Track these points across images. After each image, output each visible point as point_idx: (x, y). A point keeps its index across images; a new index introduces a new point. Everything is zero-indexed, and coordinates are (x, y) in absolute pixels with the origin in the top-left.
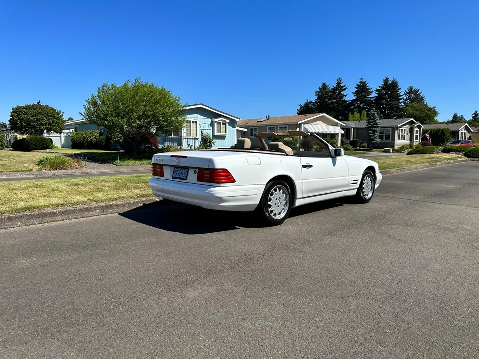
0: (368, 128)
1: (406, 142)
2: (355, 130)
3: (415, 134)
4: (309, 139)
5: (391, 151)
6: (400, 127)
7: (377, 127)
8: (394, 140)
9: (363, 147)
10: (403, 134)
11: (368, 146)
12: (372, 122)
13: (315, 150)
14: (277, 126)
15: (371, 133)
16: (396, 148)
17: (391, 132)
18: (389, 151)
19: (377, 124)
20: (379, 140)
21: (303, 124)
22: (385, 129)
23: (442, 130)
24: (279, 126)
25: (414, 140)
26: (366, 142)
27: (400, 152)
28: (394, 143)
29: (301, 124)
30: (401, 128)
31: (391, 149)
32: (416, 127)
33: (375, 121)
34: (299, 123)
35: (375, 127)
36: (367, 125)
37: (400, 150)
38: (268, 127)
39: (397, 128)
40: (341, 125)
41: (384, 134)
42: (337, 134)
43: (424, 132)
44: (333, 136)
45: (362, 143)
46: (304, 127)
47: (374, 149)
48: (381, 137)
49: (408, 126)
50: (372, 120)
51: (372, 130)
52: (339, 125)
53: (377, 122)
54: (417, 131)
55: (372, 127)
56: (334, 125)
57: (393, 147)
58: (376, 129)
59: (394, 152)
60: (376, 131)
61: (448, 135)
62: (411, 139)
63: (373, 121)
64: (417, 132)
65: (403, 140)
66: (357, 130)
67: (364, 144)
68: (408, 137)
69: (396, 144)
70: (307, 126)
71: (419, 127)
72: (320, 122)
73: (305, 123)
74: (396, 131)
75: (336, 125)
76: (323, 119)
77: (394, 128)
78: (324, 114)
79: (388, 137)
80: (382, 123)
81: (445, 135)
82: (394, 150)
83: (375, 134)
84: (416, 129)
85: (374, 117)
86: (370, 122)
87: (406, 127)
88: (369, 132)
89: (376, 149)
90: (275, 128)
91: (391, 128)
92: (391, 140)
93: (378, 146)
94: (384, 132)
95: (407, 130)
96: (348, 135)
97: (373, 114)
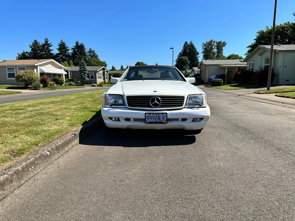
0: (81, 71)
1: (102, 80)
2: (71, 72)
3: (106, 76)
4: (45, 77)
5: (96, 86)
6: (98, 71)
7: (86, 71)
8: (96, 79)
9: (78, 83)
10: (99, 76)
11: (81, 83)
12: (83, 67)
13: (50, 85)
14: (16, 67)
15: (83, 74)
16: (98, 84)
17: (94, 74)
18: (94, 86)
19: (86, 69)
20: (88, 79)
21: (38, 66)
22: (90, 72)
23: (118, 74)
24: (17, 67)
25: (106, 79)
26: (79, 80)
27: (101, 86)
28: (96, 81)
29: (37, 66)
30: (99, 72)
31: (96, 85)
32: (106, 71)
33: (84, 67)
34: (36, 65)
35: (85, 71)
36: (80, 69)
37: (100, 85)
38: (7, 68)
39: (97, 72)
41: (90, 75)
42: (62, 74)
43: (110, 75)
44: (60, 75)
45: (77, 81)
46: (40, 69)
47: (86, 85)
48: (89, 77)
49: (102, 71)
50: (82, 66)
51: (83, 73)
52: (63, 68)
53: (86, 67)
54: (106, 74)
56: (60, 68)
57: (96, 83)
58: (86, 72)
59: (98, 87)
60: (86, 73)
62: (104, 79)
65: (100, 79)
66: (72, 72)
67: (79, 82)
68: (102, 77)
69: (97, 82)
70: (42, 68)
72: (50, 65)
73: (40, 66)
74: (97, 74)
75: (61, 68)
76: (51, 63)
77: (96, 72)
78: (53, 60)
79: (92, 77)
80: (88, 68)
82: (97, 85)
83: (85, 75)
84: (106, 73)
85: (84, 64)
87: (101, 72)
88: (82, 74)
89: (87, 85)
90: (13, 68)
91: (94, 72)
92: (94, 79)
93: (88, 83)
94: (90, 74)
95: (102, 74)
96: (67, 76)
97: (83, 62)
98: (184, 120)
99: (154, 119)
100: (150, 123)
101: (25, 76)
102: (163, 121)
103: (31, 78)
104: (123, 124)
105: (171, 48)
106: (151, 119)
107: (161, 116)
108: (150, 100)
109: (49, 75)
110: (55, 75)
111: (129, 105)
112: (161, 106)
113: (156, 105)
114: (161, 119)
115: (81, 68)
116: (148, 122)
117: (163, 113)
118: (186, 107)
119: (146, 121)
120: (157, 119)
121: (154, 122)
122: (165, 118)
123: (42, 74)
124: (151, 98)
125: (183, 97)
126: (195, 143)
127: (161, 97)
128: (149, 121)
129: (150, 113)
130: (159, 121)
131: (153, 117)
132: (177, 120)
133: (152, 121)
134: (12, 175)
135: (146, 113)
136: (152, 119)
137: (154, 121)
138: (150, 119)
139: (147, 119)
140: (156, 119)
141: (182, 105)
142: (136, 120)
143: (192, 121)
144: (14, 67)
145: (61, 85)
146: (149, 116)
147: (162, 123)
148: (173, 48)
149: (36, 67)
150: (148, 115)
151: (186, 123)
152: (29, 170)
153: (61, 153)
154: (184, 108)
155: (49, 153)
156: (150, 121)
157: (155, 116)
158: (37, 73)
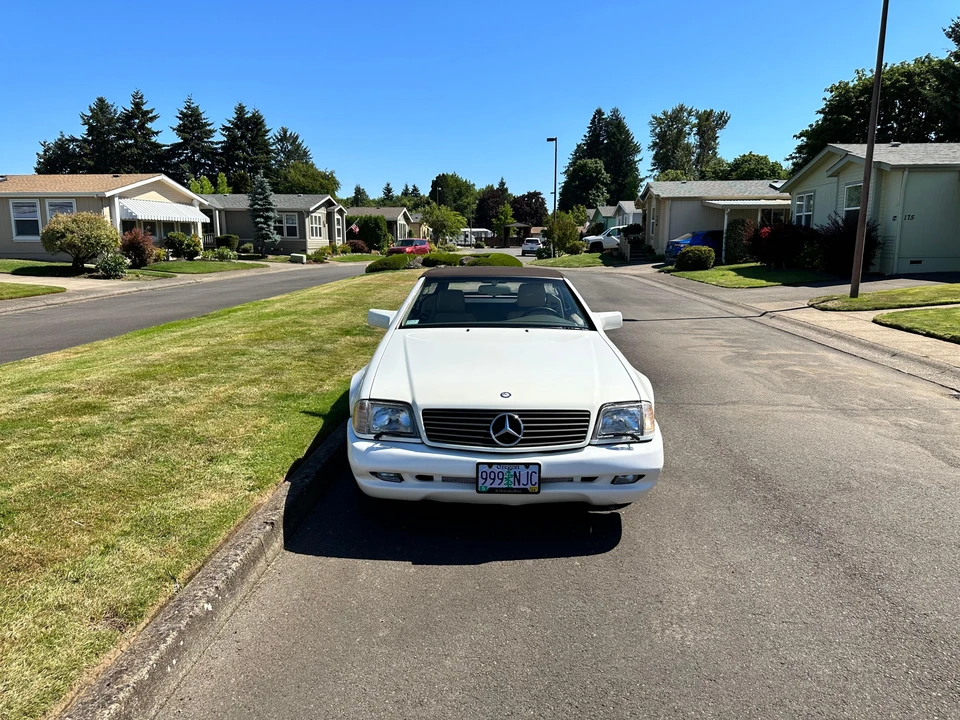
0: (254, 213)
1: (323, 241)
2: (223, 213)
3: (337, 227)
4: (139, 231)
5: (305, 261)
6: (313, 212)
7: (272, 210)
8: (305, 238)
9: (246, 251)
10: (314, 226)
11: (257, 251)
12: (261, 200)
13: (156, 260)
14: (42, 199)
15: (261, 223)
16: (309, 252)
17: (297, 222)
18: (299, 261)
19: (270, 204)
20: (278, 238)
21: (116, 199)
22: (284, 216)
23: (376, 219)
24: (47, 202)
25: (337, 238)
26: (250, 242)
27: (322, 262)
28: (305, 243)
29: (113, 197)
30: (313, 215)
31: (305, 256)
32: (337, 212)
33: (266, 198)
34: (108, 194)
35: (268, 210)
36: (251, 206)
37: (318, 258)
38: (11, 202)
39: (309, 213)
40: (201, 204)
41: (285, 225)
42: (195, 224)
43: (349, 222)
44: (186, 227)
45: (241, 244)
46: (122, 207)
47: (270, 257)
48: (279, 231)
49: (323, 211)
50: (260, 194)
51: (262, 216)
52: (196, 203)
53: (271, 199)
54: (338, 220)
55: (261, 209)
56: (186, 204)
57: (304, 251)
58: (271, 214)
59: (310, 263)
60: (269, 218)
61: (385, 228)
62: (331, 237)
63: (261, 197)
64: (338, 224)
65: (318, 237)
66: (227, 213)
67: (247, 245)
68: (325, 231)
69: (309, 246)
70: (126, 202)
71: (341, 212)
72: (153, 195)
73: (122, 196)
74: (307, 220)
75: (190, 202)
76: (158, 187)
77: (303, 214)
78: (163, 177)
79: (292, 231)
80: (279, 201)
81: (380, 229)
82: (309, 258)
83: (269, 226)
84: (337, 216)
85: (263, 189)
86: (257, 199)
87: (322, 213)
88: (258, 220)
89: (274, 257)
90: (34, 206)
91: (296, 214)
92: (298, 237)
93: (277, 250)
94: (284, 221)
95: (323, 219)
96: (208, 228)
97: (262, 183)
98: (588, 480)
99: (502, 479)
100: (492, 491)
101: (72, 232)
102: (529, 487)
103: (92, 241)
104: (412, 490)
105: (549, 140)
106: (494, 479)
107: (524, 472)
108: (490, 422)
109: (151, 225)
110: (169, 225)
111: (429, 437)
112: (524, 443)
113: (508, 439)
114: (523, 480)
115: (254, 201)
116: (484, 489)
117: (527, 465)
118: (595, 442)
119: (480, 485)
120: (512, 479)
121: (503, 489)
122: (535, 479)
123: (129, 224)
124: (494, 416)
125: (586, 415)
126: (619, 546)
127: (523, 413)
128: (488, 484)
129: (490, 465)
130: (517, 486)
131: (501, 474)
132: (569, 480)
133: (495, 485)
134: (128, 702)
135: (478, 464)
136: (497, 481)
137: (503, 486)
138: (489, 481)
139: (481, 481)
140: (507, 479)
141: (584, 438)
142: (448, 479)
143: (613, 482)
144: (37, 202)
145: (191, 258)
146: (489, 471)
147: (525, 491)
148: (555, 139)
149: (109, 201)
150: (486, 468)
151: (593, 488)
152: (165, 674)
153: (239, 597)
154: (589, 445)
155: (209, 607)
156: (493, 486)
157: (505, 471)
158: (110, 223)
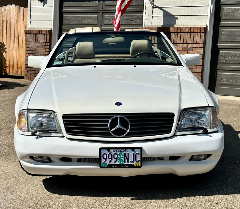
98: (174, 158)
99: (117, 159)
100: (110, 166)
102: (135, 163)
106: (111, 159)
107: (131, 153)
108: (107, 121)
111: (67, 132)
112: (130, 135)
113: (120, 133)
114: (131, 159)
116: (105, 166)
117: (133, 149)
118: (178, 133)
119: (102, 162)
120: (123, 159)
121: (117, 165)
122: (139, 158)
124: (110, 117)
125: (172, 115)
127: (130, 115)
128: (107, 163)
129: (108, 149)
130: (127, 163)
131: (116, 156)
132: (162, 158)
133: (113, 163)
135: (101, 149)
136: (114, 160)
137: (117, 163)
138: (108, 160)
139: (103, 160)
140: (120, 159)
141: (170, 131)
142: (82, 160)
143: (190, 160)
146: (108, 153)
147: (132, 166)
150: (106, 152)
154: (174, 135)
156: (111, 163)
157: (118, 153)
